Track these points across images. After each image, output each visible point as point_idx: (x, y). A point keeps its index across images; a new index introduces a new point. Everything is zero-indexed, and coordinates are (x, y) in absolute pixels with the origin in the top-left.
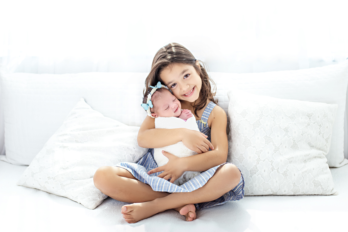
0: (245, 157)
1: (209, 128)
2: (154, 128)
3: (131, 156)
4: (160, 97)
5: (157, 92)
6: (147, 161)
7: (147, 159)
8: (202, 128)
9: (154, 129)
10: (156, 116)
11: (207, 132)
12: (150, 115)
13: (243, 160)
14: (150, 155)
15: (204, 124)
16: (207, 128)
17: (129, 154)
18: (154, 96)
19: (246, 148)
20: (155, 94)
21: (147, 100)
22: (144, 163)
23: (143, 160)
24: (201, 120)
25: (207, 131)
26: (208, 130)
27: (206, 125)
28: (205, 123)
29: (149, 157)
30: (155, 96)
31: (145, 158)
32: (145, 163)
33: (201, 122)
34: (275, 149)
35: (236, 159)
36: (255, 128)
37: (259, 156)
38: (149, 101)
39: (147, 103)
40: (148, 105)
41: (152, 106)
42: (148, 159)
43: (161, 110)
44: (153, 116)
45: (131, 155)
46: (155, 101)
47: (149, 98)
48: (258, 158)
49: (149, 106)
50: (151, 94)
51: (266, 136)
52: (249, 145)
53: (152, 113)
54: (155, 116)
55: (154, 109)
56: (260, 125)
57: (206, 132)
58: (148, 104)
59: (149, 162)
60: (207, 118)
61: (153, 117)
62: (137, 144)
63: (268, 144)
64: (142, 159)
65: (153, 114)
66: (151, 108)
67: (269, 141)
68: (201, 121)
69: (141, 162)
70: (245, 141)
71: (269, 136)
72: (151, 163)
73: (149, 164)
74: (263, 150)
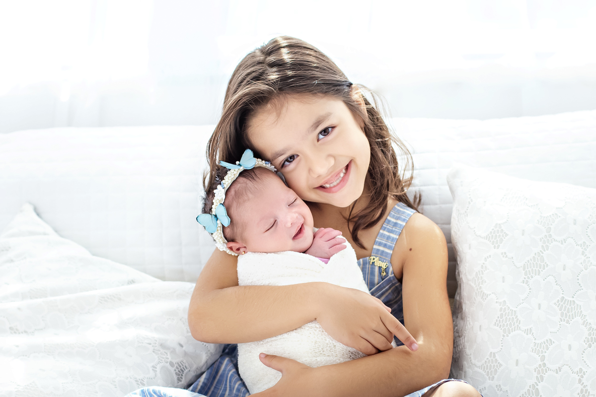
0: (501, 362)
1: (396, 281)
2: (237, 284)
3: (172, 369)
4: (250, 195)
5: (242, 179)
6: (219, 382)
7: (218, 377)
9: (235, 288)
10: (242, 250)
11: (390, 291)
12: (222, 246)
13: (496, 371)
14: (227, 365)
15: (380, 267)
16: (390, 280)
17: (167, 362)
18: (232, 192)
19: (504, 336)
20: (237, 186)
21: (213, 204)
23: (207, 379)
24: (372, 257)
25: (390, 288)
26: (393, 285)
27: (386, 270)
28: (384, 266)
29: (224, 370)
30: (235, 192)
31: (214, 373)
32: (212, 389)
33: (373, 263)
34: (590, 334)
35: (476, 369)
36: (528, 278)
37: (543, 359)
38: (218, 208)
39: (214, 213)
40: (217, 219)
41: (226, 222)
42: (222, 376)
43: (254, 232)
44: (231, 248)
45: (172, 364)
46: (235, 205)
47: (220, 198)
48: (541, 363)
49: (218, 222)
50: (225, 186)
51: (563, 298)
52: (513, 327)
53: (229, 240)
54: (238, 249)
55: (233, 229)
56: (544, 269)
57: (387, 290)
58: (216, 216)
59: (226, 385)
60: (390, 252)
61: (233, 254)
62: (188, 332)
63: (568, 322)
64: (204, 376)
65: (232, 244)
66: (226, 225)
67: (571, 314)
68: (372, 261)
69: (201, 384)
70: (502, 315)
71: (572, 299)
72: (230, 386)
73: (225, 390)
74: (553, 340)
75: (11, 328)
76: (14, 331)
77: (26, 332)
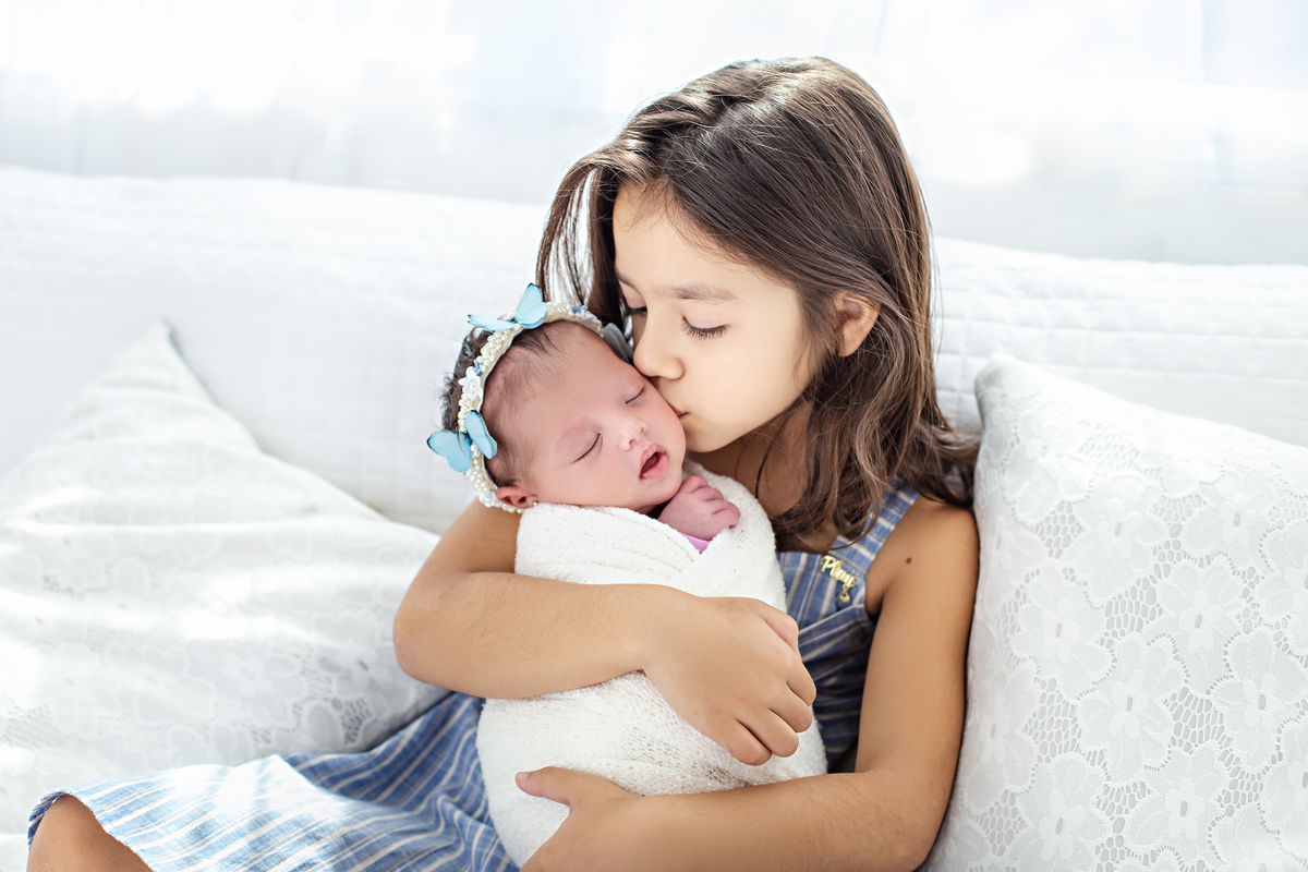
0: (1026, 818)
1: (865, 618)
2: (509, 567)
4: (537, 386)
5: (517, 353)
8: (826, 606)
9: (507, 575)
10: (529, 500)
11: (847, 635)
12: (484, 493)
13: (1011, 836)
15: (840, 583)
16: (852, 614)
18: (499, 381)
19: (1039, 759)
20: (509, 368)
21: (459, 409)
22: (418, 753)
24: (828, 558)
25: (849, 628)
26: (857, 623)
27: (852, 591)
28: (848, 581)
30: (506, 379)
33: (829, 570)
34: (1233, 785)
35: (970, 822)
36: (1115, 634)
37: (1119, 825)
39: (463, 429)
40: (470, 442)
41: (488, 447)
46: (506, 408)
47: (472, 397)
48: (1114, 836)
49: (473, 447)
50: (483, 369)
51: (1186, 690)
52: (1063, 742)
53: (500, 481)
54: (523, 500)
55: (506, 461)
56: (1152, 618)
57: (841, 633)
58: (467, 434)
59: (453, 753)
61: (511, 509)
63: (1188, 749)
65: (507, 492)
67: (1197, 729)
68: (826, 565)
69: (404, 743)
70: (1043, 709)
71: (1205, 697)
73: (449, 764)
74: (1148, 786)
75: (46, 579)
76: (50, 584)
77: (70, 591)
